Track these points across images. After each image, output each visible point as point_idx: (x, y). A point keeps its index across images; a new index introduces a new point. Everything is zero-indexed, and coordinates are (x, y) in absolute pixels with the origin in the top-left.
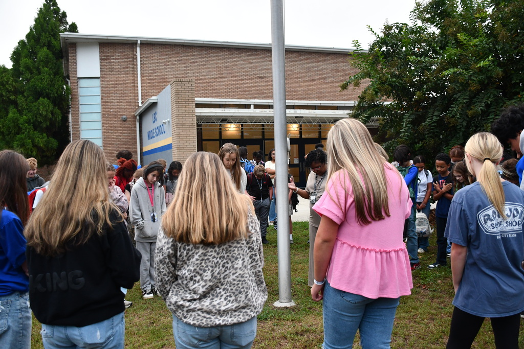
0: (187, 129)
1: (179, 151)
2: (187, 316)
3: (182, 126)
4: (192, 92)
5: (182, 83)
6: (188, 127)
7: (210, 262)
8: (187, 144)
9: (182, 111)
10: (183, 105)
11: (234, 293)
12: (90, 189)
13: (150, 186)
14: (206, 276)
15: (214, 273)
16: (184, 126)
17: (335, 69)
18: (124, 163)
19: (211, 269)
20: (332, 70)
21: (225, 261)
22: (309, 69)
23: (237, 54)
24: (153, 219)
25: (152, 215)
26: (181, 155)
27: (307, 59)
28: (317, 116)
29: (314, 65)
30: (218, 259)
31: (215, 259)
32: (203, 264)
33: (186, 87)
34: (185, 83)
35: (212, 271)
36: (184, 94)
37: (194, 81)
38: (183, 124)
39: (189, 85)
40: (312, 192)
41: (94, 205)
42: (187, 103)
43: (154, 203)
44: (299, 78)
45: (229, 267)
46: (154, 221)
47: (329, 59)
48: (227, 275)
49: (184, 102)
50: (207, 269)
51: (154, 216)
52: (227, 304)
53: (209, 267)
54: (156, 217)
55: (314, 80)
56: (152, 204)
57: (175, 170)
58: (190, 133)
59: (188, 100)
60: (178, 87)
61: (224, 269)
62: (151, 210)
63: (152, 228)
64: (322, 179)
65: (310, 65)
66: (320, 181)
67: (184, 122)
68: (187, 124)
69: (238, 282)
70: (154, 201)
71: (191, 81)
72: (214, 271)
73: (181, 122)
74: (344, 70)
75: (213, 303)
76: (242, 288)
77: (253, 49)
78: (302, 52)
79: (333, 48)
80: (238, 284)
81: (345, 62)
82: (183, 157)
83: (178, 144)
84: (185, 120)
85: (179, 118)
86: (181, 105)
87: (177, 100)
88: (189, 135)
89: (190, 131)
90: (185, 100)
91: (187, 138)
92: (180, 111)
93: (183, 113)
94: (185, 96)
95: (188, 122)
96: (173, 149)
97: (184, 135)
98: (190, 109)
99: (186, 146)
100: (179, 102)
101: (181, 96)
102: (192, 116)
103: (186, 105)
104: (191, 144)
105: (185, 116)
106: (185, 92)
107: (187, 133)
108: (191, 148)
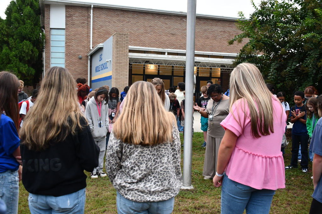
0: (123, 66)
1: (116, 80)
2: (127, 194)
3: (119, 64)
4: (127, 41)
5: (121, 35)
6: (123, 65)
7: (145, 157)
8: (122, 76)
9: (120, 54)
10: (121, 50)
11: (160, 180)
12: (66, 103)
13: (99, 103)
14: (142, 167)
15: (147, 165)
16: (120, 65)
17: (223, 31)
18: (81, 87)
19: (146, 162)
20: (221, 32)
21: (155, 157)
22: (205, 30)
23: (158, 18)
24: (100, 125)
25: (99, 122)
26: (117, 84)
27: (204, 23)
28: (210, 62)
29: (209, 27)
30: (151, 156)
31: (148, 156)
32: (140, 159)
33: (123, 38)
35: (146, 164)
36: (122, 43)
37: (129, 34)
38: (120, 63)
39: (125, 37)
40: (211, 113)
41: (69, 114)
43: (101, 115)
45: (158, 162)
46: (100, 127)
47: (219, 24)
48: (156, 167)
49: (121, 48)
50: (143, 162)
51: (100, 123)
52: (155, 187)
53: (145, 161)
54: (102, 124)
55: (208, 38)
56: (100, 115)
57: (114, 94)
58: (124, 69)
59: (124, 47)
60: (118, 38)
61: (154, 163)
62: (99, 119)
63: (98, 132)
64: (217, 104)
65: (206, 28)
66: (216, 106)
67: (120, 62)
68: (123, 63)
69: (164, 173)
70: (101, 113)
71: (126, 34)
72: (148, 164)
74: (229, 32)
75: (146, 186)
76: (166, 177)
77: (168, 15)
78: (202, 18)
79: (223, 17)
80: (164, 174)
81: (230, 27)
82: (119, 85)
83: (116, 76)
84: (121, 60)
85: (117, 58)
86: (119, 50)
87: (116, 47)
88: (123, 71)
89: (125, 68)
90: (122, 47)
91: (122, 72)
92: (118, 54)
93: (120, 56)
94: (122, 44)
95: (124, 62)
96: (112, 79)
97: (120, 70)
98: (125, 53)
99: (121, 78)
100: (118, 48)
101: (119, 44)
102: (126, 57)
103: (122, 50)
104: (125, 76)
105: (121, 57)
106: (122, 41)
107: (122, 69)
108: (125, 79)
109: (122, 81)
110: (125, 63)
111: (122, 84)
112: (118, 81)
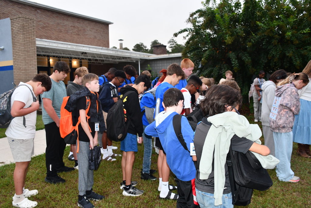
0: (31, 55)
1: (25, 72)
3: (27, 53)
4: (33, 27)
5: (27, 19)
6: (32, 54)
8: (31, 67)
9: (27, 41)
10: (28, 36)
16: (28, 53)
17: (73, 26)
20: (71, 26)
22: (58, 24)
26: (27, 75)
27: (57, 17)
29: (61, 21)
33: (29, 23)
34: (28, 20)
36: (28, 28)
37: (35, 19)
38: (28, 51)
39: (31, 22)
42: (30, 35)
44: (53, 29)
47: (69, 19)
49: (28, 35)
58: (33, 59)
59: (31, 33)
60: (23, 22)
65: (59, 21)
67: (28, 50)
68: (31, 52)
71: (32, 19)
73: (26, 50)
74: (78, 27)
78: (54, 12)
79: (72, 13)
81: (79, 23)
82: (28, 77)
83: (25, 67)
84: (29, 48)
85: (24, 46)
86: (26, 36)
87: (23, 32)
88: (32, 60)
89: (33, 57)
90: (29, 33)
91: (31, 62)
92: (25, 41)
93: (28, 43)
94: (29, 30)
95: (31, 50)
97: (29, 60)
98: (33, 40)
99: (30, 68)
100: (25, 34)
101: (26, 29)
102: (33, 45)
103: (29, 37)
104: (34, 67)
105: (29, 45)
106: (28, 26)
107: (31, 58)
108: (34, 70)
109: (32, 72)
110: (33, 52)
111: (32, 75)
112: (27, 72)
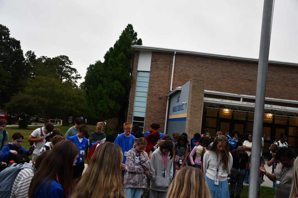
0: (197, 110)
1: (190, 123)
3: (194, 108)
4: (203, 87)
5: (198, 81)
8: (196, 119)
9: (195, 98)
10: (196, 94)
16: (195, 108)
18: (152, 133)
23: (235, 64)
24: (164, 175)
25: (163, 172)
26: (191, 126)
28: (287, 111)
33: (199, 84)
34: (199, 81)
37: (205, 80)
38: (195, 107)
39: (201, 83)
40: (278, 178)
41: (109, 194)
42: (199, 93)
43: (166, 165)
44: (277, 83)
46: (164, 177)
49: (197, 93)
51: (164, 173)
54: (166, 174)
55: (287, 85)
56: (164, 165)
58: (198, 113)
59: (199, 92)
60: (194, 83)
62: (163, 169)
63: (161, 181)
64: (287, 170)
65: (286, 75)
66: (285, 171)
68: (197, 107)
70: (166, 164)
71: (203, 80)
73: (194, 105)
77: (246, 62)
82: (192, 127)
83: (190, 119)
84: (196, 104)
85: (192, 102)
86: (195, 94)
87: (193, 91)
88: (197, 114)
89: (199, 111)
90: (198, 92)
91: (196, 115)
92: (194, 98)
93: (196, 100)
94: (198, 89)
95: (198, 106)
96: (186, 121)
97: (194, 114)
98: (200, 98)
99: (195, 121)
100: (194, 93)
101: (195, 89)
102: (201, 102)
103: (198, 95)
104: (198, 120)
105: (196, 101)
106: (198, 86)
107: (197, 112)
108: (198, 122)
109: (196, 123)
110: (199, 107)
111: (195, 126)
112: (191, 123)
